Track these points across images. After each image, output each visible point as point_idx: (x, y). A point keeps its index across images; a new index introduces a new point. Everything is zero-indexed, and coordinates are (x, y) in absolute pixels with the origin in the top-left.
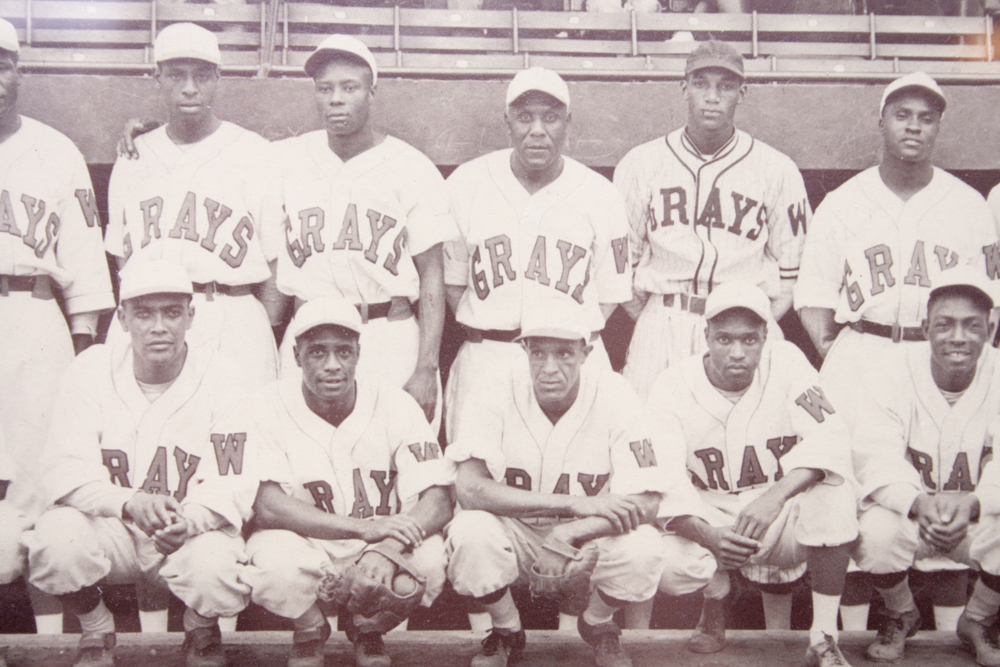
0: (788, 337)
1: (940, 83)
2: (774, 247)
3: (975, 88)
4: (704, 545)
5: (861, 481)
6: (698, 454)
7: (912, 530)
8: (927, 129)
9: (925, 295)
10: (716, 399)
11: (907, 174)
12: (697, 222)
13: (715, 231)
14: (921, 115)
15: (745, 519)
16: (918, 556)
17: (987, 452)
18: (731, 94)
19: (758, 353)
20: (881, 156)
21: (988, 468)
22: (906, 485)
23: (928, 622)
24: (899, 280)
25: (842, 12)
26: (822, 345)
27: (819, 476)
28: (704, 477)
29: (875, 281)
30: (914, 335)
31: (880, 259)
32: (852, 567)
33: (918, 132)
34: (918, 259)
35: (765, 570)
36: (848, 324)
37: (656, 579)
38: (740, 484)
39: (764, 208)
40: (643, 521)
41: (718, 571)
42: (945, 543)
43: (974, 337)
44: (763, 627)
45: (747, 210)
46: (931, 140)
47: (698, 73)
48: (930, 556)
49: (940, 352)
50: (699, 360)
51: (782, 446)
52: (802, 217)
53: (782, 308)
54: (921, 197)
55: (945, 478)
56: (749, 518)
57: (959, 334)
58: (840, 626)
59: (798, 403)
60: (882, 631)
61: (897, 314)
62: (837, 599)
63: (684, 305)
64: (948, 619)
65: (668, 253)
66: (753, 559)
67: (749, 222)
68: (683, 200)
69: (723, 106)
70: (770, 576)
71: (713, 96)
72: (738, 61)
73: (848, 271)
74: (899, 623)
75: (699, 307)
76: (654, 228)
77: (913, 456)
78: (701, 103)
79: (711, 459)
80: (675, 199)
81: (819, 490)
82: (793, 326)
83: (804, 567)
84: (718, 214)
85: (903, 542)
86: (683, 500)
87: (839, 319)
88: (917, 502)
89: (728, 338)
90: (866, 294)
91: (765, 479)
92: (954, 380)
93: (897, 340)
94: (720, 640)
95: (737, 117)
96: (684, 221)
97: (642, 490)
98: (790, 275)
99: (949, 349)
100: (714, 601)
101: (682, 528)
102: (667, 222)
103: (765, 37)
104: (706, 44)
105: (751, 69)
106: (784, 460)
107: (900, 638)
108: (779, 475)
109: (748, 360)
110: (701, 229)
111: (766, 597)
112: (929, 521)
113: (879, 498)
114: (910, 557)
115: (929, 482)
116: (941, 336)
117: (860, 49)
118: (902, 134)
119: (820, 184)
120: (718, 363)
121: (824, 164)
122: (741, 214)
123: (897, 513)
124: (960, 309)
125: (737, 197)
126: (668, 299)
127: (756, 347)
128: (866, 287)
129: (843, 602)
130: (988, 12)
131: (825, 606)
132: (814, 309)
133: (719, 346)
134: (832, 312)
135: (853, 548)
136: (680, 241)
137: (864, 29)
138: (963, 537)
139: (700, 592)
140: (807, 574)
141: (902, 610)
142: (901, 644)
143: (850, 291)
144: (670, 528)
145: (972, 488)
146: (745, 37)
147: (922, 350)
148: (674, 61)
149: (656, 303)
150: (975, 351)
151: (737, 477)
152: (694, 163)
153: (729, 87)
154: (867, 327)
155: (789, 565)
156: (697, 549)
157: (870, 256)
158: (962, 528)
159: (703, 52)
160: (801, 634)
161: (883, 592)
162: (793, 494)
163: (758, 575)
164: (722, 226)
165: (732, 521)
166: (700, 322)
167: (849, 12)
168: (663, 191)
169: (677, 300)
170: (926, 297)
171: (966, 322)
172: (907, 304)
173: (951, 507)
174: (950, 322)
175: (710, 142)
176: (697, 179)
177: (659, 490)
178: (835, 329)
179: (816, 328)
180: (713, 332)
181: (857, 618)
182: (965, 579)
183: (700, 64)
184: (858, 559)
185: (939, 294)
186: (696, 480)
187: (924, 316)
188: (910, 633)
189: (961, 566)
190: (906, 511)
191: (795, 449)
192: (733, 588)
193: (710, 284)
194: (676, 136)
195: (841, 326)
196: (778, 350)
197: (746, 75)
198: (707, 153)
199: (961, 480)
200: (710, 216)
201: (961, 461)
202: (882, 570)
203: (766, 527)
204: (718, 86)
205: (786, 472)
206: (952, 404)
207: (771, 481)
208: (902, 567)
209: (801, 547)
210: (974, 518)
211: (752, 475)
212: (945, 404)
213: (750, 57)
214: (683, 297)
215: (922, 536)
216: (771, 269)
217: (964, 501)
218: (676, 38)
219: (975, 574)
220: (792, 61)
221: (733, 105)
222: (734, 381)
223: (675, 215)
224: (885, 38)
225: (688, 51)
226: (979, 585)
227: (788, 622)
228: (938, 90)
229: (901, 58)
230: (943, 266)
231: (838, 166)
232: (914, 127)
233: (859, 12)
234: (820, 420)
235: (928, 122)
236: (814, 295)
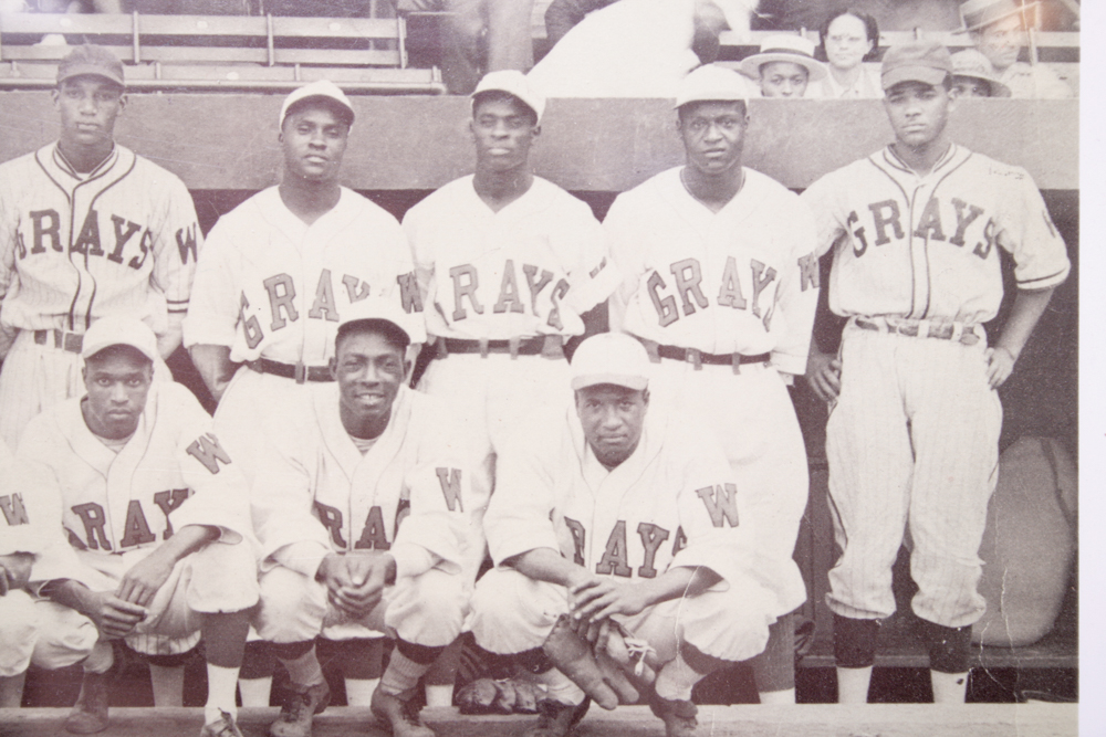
0: (178, 378)
1: (348, 92)
2: (161, 276)
3: (387, 99)
4: (83, 612)
5: (261, 540)
6: (75, 509)
7: (319, 594)
8: (333, 144)
9: (332, 330)
10: (96, 449)
11: (311, 193)
12: (72, 249)
13: (92, 258)
14: (327, 129)
15: (129, 583)
16: (327, 623)
17: (404, 506)
18: (110, 104)
19: (144, 396)
20: (281, 175)
21: (405, 523)
22: (313, 544)
23: (339, 698)
24: (303, 314)
25: (235, 13)
26: (216, 387)
27: (213, 534)
28: (82, 535)
29: (275, 314)
30: (320, 375)
31: (281, 290)
32: (252, 636)
33: (323, 147)
34: (324, 290)
35: (153, 640)
36: (246, 363)
37: (28, 651)
38: (124, 543)
39: (148, 232)
40: (14, 585)
41: (99, 642)
42: (357, 608)
43: (389, 377)
44: (152, 704)
45: (129, 235)
46: (338, 157)
47: (71, 81)
48: (341, 622)
49: (350, 394)
50: (75, 404)
51: (171, 500)
52: (192, 243)
53: (169, 345)
54: (327, 220)
55: (357, 535)
56: (135, 582)
57: (371, 374)
58: (239, 702)
59: (189, 452)
60: (287, 708)
61: (301, 351)
62: (236, 671)
63: (58, 343)
64: (361, 694)
65: (39, 283)
66: (139, 627)
67: (131, 249)
68: (56, 224)
69: (101, 118)
70: (159, 646)
71: (89, 107)
72: (118, 68)
73: (245, 304)
74: (306, 698)
75: (75, 345)
76: (23, 255)
77: (321, 511)
78: (75, 115)
79: (93, 516)
80: (47, 223)
81: (214, 550)
82: (183, 366)
83: (197, 636)
84: (96, 240)
85: (310, 608)
86: (59, 562)
87: (234, 357)
88: (325, 563)
89: (108, 379)
90: (266, 329)
91: (152, 538)
92: (366, 426)
93: (301, 381)
94: (103, 719)
95: (117, 130)
96: (57, 247)
97: (12, 551)
98: (179, 308)
99: (360, 390)
100: (95, 675)
101: (58, 593)
102: (38, 249)
103: (148, 40)
104: (80, 49)
105: (132, 76)
106: (173, 516)
107: (307, 716)
108: (168, 533)
109: (131, 404)
110: (77, 256)
111: (153, 669)
112: (340, 583)
113: (282, 558)
114: (317, 624)
115: (338, 540)
116: (352, 376)
117: (257, 54)
118: (305, 150)
119: (212, 206)
120: (97, 407)
121: (216, 183)
122: (122, 240)
123: (303, 574)
124: (372, 346)
125: (117, 221)
126: (40, 335)
127: (140, 389)
128: (265, 321)
129: (242, 675)
130: (401, 13)
131: (222, 681)
132: (206, 347)
133: (98, 388)
134: (227, 350)
135: (253, 614)
136: (54, 270)
137: (261, 32)
138: (378, 601)
139: (79, 664)
140: (201, 644)
141: (310, 684)
142: (308, 722)
143: (248, 326)
144: (43, 593)
145: (387, 547)
146: (126, 40)
147: (330, 392)
148: (44, 68)
149: (26, 341)
150: (389, 392)
151: (120, 535)
152: (69, 182)
153: (107, 97)
154: (267, 366)
155: (181, 634)
156: (75, 617)
157: (270, 287)
158: (377, 591)
159: (77, 58)
160: (195, 711)
161: (287, 663)
162: (184, 554)
163: (145, 646)
164: (100, 253)
165: (115, 585)
166: (77, 362)
167: (243, 13)
168: (33, 214)
169: (50, 337)
170: (336, 333)
171: (380, 361)
172: (312, 341)
173: (364, 568)
174: (362, 360)
175: (86, 158)
176: (71, 200)
177: (32, 551)
178: (230, 369)
179: (209, 367)
180: (91, 373)
181: (258, 694)
182: (380, 648)
183: (73, 71)
184: (259, 627)
185: (348, 330)
186: (73, 538)
187: (332, 354)
188: (319, 710)
189: (376, 634)
190: (312, 573)
191: (186, 504)
192: (117, 660)
193: (88, 319)
194: (47, 153)
195: (236, 366)
196: (166, 392)
197: (126, 83)
198: (83, 171)
199: (374, 537)
200: (87, 242)
201: (375, 515)
202: (286, 639)
203: (154, 592)
204: (95, 96)
205: (176, 529)
206: (364, 452)
207: (160, 540)
208: (309, 635)
209: (194, 614)
210: (390, 579)
211: (137, 533)
212: (356, 452)
213: (131, 63)
214: (57, 334)
215: (331, 600)
216: (156, 303)
217: (378, 560)
218: (46, 42)
219: (392, 642)
220: (180, 68)
221: (113, 117)
222: (116, 428)
223: (47, 240)
224: (284, 42)
225: (60, 56)
226: (396, 655)
227: (180, 698)
228: (345, 100)
229: (303, 65)
230: (353, 298)
231: (232, 186)
232: (318, 142)
233: (255, 12)
234: (215, 471)
235: (335, 136)
236: (206, 330)
